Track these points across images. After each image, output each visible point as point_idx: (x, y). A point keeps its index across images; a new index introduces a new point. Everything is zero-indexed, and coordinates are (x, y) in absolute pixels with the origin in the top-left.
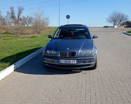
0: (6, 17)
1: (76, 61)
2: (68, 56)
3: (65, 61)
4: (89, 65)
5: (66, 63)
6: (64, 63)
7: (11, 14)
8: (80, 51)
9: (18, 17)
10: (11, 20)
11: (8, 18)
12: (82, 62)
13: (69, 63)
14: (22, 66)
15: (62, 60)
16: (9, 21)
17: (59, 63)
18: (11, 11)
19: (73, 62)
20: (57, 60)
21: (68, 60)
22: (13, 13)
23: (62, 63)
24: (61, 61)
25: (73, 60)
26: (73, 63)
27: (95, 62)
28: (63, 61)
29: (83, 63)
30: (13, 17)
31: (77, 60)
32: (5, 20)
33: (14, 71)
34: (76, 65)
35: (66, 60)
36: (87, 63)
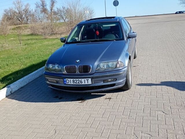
0: (35, 11)
1: (90, 80)
2: (78, 72)
3: (73, 81)
4: (114, 85)
5: (75, 84)
6: (72, 83)
7: (41, 7)
8: (96, 64)
9: (51, 10)
10: (42, 15)
11: (38, 13)
12: (101, 81)
13: (80, 84)
14: (22, 88)
15: (69, 79)
16: (40, 17)
17: (66, 84)
18: (41, 3)
19: (86, 81)
20: (62, 80)
21: (77, 79)
22: (43, 5)
23: (69, 83)
24: (68, 82)
25: (85, 79)
26: (86, 83)
27: (125, 79)
28: (70, 82)
29: (104, 82)
30: (44, 10)
31: (92, 78)
32: (34, 16)
33: (7, 97)
34: (91, 86)
35: (75, 79)
36: (110, 81)
